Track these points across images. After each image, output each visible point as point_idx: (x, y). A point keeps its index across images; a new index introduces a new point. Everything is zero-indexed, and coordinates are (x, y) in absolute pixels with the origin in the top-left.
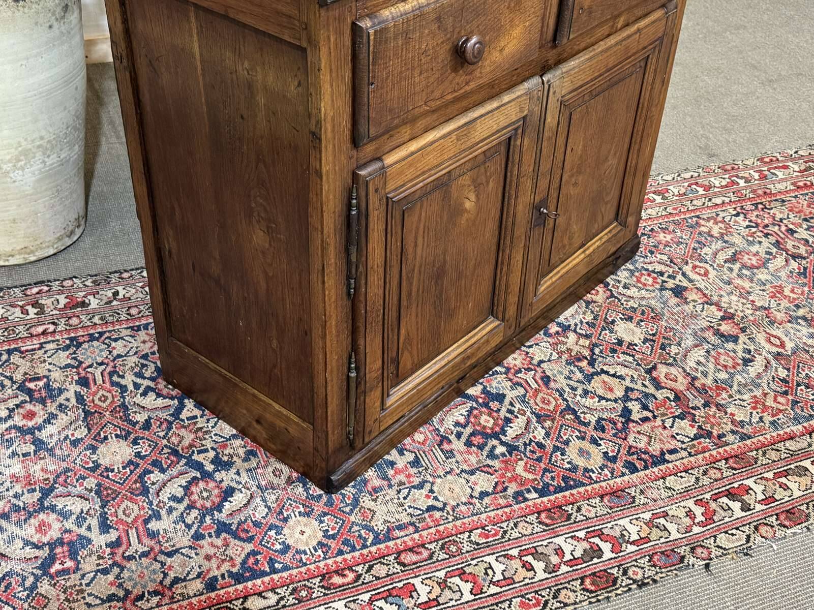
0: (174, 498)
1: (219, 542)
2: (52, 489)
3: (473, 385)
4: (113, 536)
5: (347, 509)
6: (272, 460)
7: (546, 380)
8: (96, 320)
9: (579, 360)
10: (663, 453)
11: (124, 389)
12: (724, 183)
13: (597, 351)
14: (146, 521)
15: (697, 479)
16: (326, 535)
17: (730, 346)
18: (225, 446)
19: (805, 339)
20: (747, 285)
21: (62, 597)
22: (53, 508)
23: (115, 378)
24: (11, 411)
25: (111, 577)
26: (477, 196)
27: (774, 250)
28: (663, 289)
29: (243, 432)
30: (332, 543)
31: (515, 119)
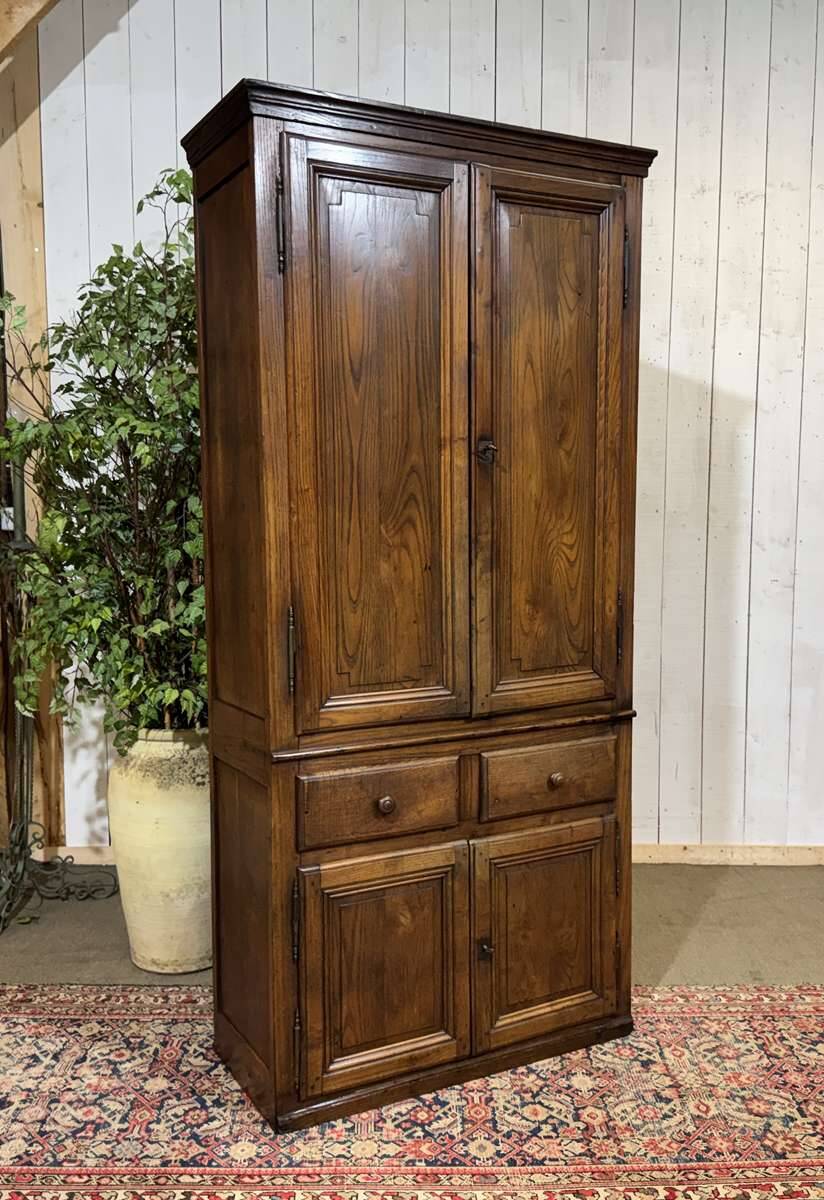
0: (176, 1116)
1: (186, 1143)
2: (108, 1095)
3: (430, 1092)
4: (126, 1125)
5: (282, 1145)
6: (253, 1108)
7: (490, 1099)
8: (196, 1012)
9: (526, 1092)
10: (544, 1159)
11: (186, 1051)
12: (751, 998)
13: (545, 1090)
14: (150, 1123)
15: (559, 1179)
16: (258, 1155)
17: (663, 1104)
18: (227, 1094)
19: (731, 1112)
20: (709, 1068)
21: (75, 1149)
22: (100, 1105)
23: (185, 1045)
24: (111, 1051)
25: (109, 1146)
26: (413, 916)
27: (756, 1048)
28: (636, 1059)
29: (245, 1090)
30: (258, 1161)
31: (442, 864)
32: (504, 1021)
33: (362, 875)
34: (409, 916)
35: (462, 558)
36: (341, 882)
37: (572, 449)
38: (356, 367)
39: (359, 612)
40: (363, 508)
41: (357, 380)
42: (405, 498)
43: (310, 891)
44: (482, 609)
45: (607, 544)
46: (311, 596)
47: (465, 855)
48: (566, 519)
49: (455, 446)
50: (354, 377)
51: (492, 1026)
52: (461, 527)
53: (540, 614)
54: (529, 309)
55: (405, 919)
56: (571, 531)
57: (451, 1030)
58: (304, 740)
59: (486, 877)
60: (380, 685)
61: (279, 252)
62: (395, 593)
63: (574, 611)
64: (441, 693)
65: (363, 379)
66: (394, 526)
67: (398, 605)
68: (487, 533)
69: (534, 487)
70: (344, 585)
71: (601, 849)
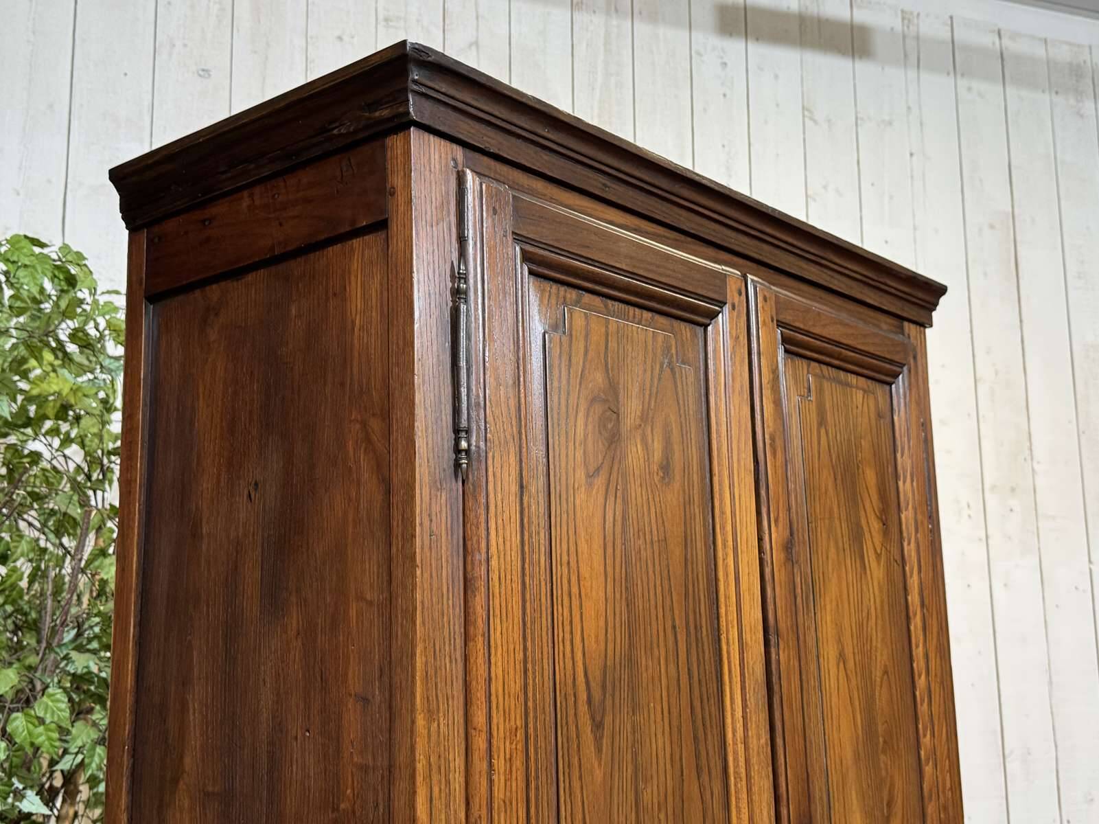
38: (597, 695)
41: (598, 726)
54: (833, 550)
61: (457, 430)
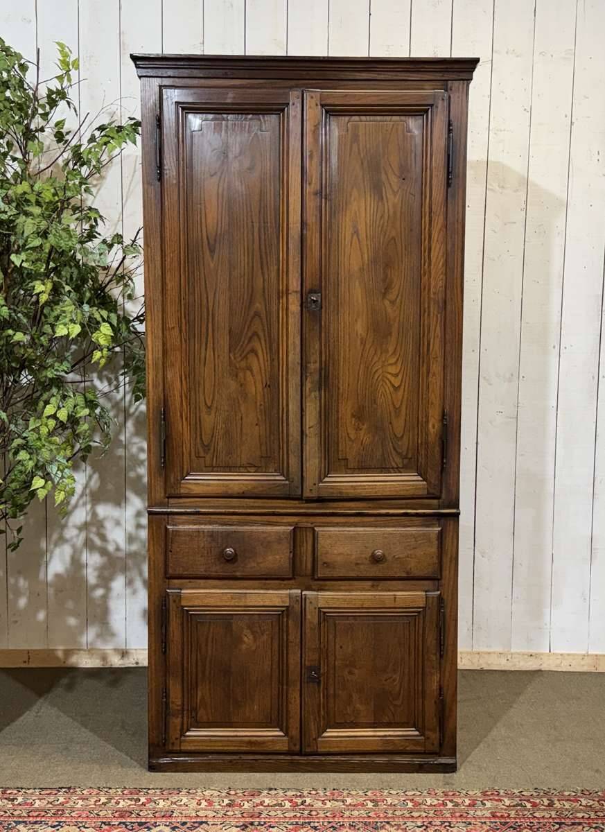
26: (255, 639)
31: (277, 605)
32: (331, 733)
33: (211, 602)
34: (251, 637)
35: (294, 380)
36: (196, 604)
37: (396, 299)
38: (212, 242)
39: (213, 415)
40: (216, 341)
41: (212, 251)
42: (250, 334)
43: (172, 606)
44: (311, 418)
45: (430, 375)
46: (176, 401)
47: (297, 601)
48: (390, 353)
49: (290, 296)
50: (210, 249)
51: (319, 736)
52: (294, 357)
53: (365, 427)
54: (355, 193)
55: (248, 639)
56: (396, 363)
57: (284, 729)
58: (172, 501)
59: (316, 621)
60: (229, 468)
61: (157, 167)
62: (241, 402)
63: (399, 426)
64: (277, 478)
65: (217, 251)
66: (241, 355)
67: (243, 412)
68: (315, 362)
69: (360, 328)
70: (201, 395)
71: (424, 617)
